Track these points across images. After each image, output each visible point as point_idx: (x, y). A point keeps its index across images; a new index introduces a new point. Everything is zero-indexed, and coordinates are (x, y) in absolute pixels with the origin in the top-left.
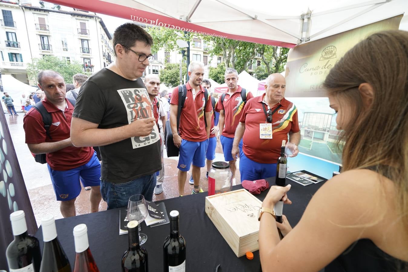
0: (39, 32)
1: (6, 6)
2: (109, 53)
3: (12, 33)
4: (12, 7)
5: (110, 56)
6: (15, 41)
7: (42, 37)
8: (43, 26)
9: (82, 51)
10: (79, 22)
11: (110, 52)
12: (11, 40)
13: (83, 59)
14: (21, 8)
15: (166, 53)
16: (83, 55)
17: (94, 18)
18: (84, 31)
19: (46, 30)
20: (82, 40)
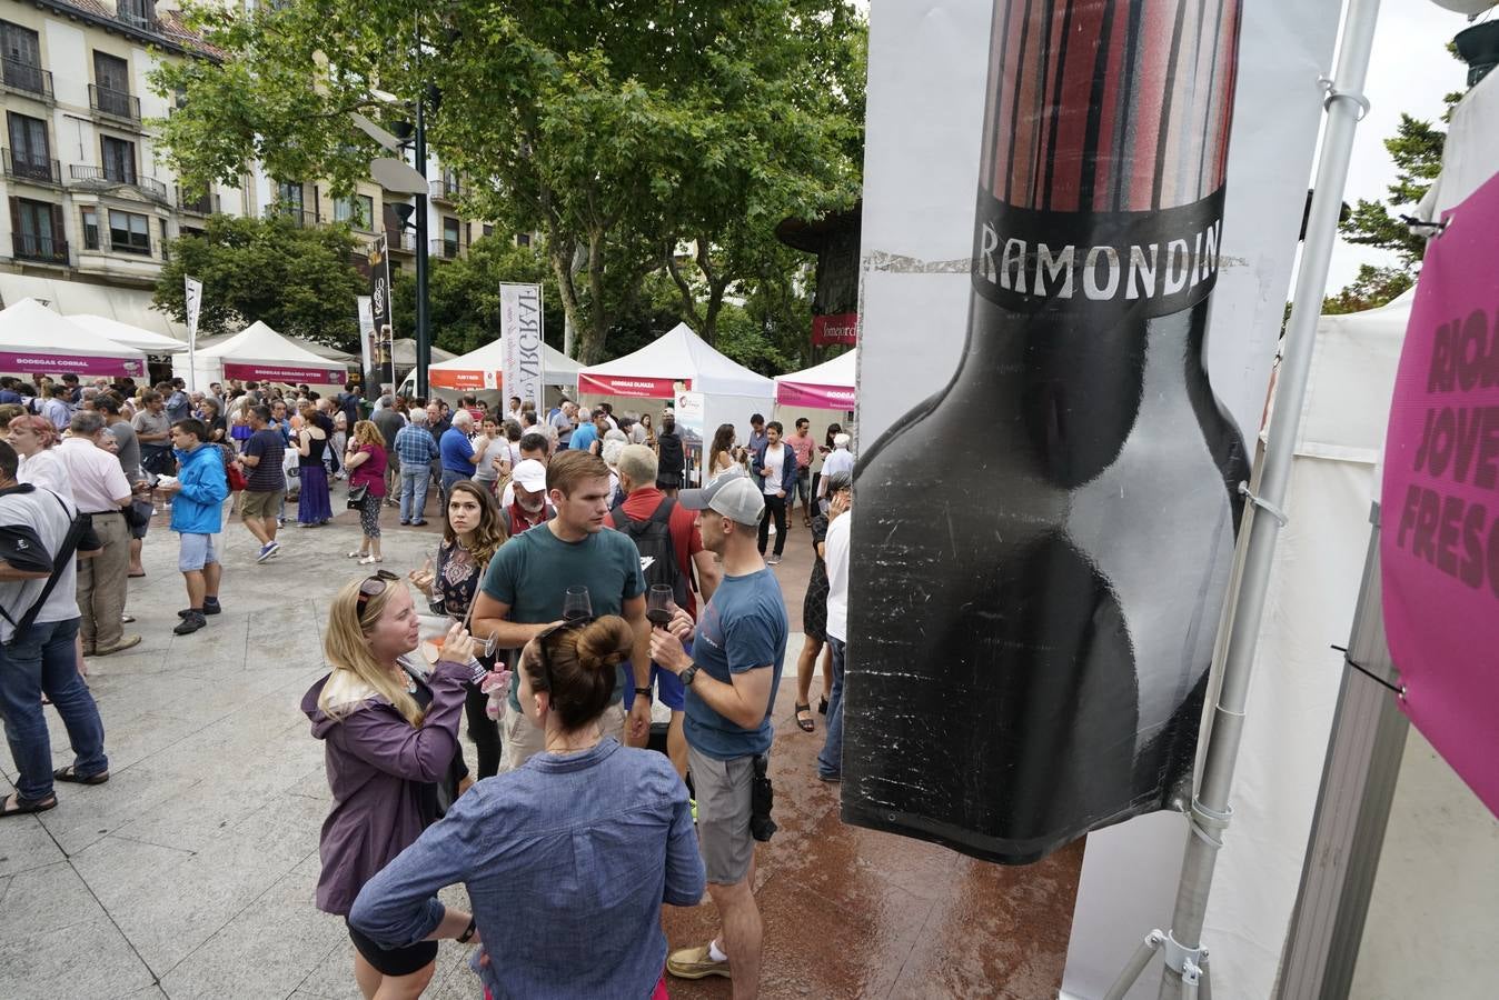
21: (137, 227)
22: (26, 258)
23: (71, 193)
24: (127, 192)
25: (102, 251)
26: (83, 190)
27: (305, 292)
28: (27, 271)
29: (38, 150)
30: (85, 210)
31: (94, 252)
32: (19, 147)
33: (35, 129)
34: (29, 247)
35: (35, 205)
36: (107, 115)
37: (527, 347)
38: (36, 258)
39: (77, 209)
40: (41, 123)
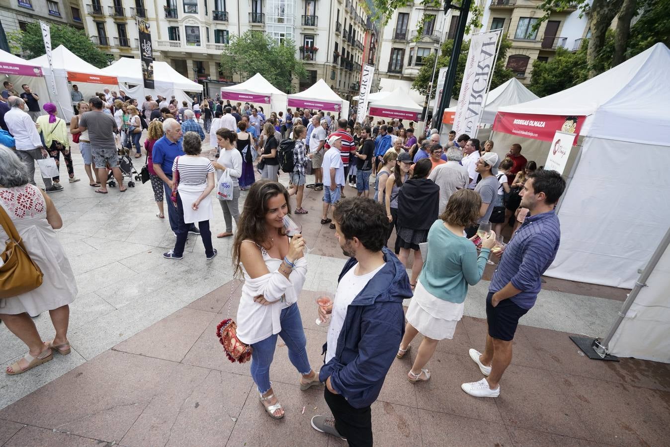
2: (352, 24)
5: (355, 31)
6: (223, 10)
7: (254, 0)
9: (304, 22)
11: (355, 24)
12: (220, 10)
13: (303, 36)
15: (455, 19)
16: (305, 29)
20: (307, 1)
21: (426, 54)
22: (390, 72)
23: (409, 43)
24: (427, 39)
25: (411, 67)
26: (413, 41)
28: (390, 77)
29: (404, 28)
30: (412, 49)
32: (399, 27)
33: (406, 17)
34: (393, 68)
35: (399, 49)
36: (428, 4)
37: (477, 90)
38: (393, 72)
39: (409, 49)
40: (408, 14)
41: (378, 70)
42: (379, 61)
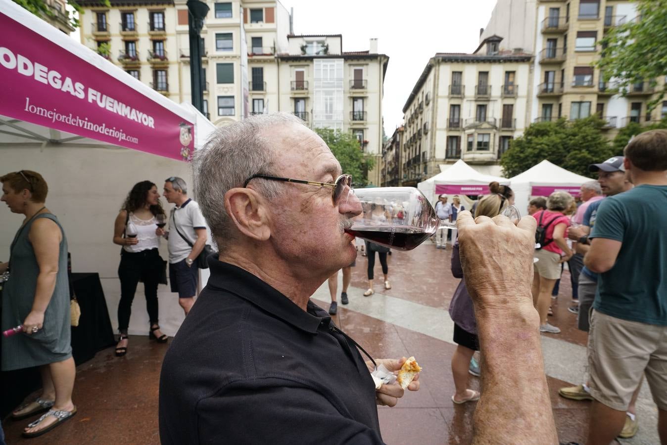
0: (295, 94)
1: (259, 61)
3: (259, 99)
4: (265, 61)
7: (296, 100)
8: (300, 83)
9: (352, 118)
10: (353, 68)
13: (352, 131)
14: (276, 60)
15: (506, 107)
16: (353, 124)
17: (379, 58)
18: (358, 83)
19: (303, 89)
20: (354, 99)
21: (486, 139)
22: (449, 158)
23: (465, 130)
24: (485, 125)
25: (473, 151)
26: (470, 128)
27: (583, 153)
28: (449, 163)
29: (456, 116)
30: (469, 136)
31: (470, 152)
32: (452, 117)
33: (457, 109)
34: (449, 155)
35: (453, 138)
36: (481, 96)
38: (451, 158)
39: (466, 136)
40: (459, 106)
41: (434, 157)
42: (435, 149)
